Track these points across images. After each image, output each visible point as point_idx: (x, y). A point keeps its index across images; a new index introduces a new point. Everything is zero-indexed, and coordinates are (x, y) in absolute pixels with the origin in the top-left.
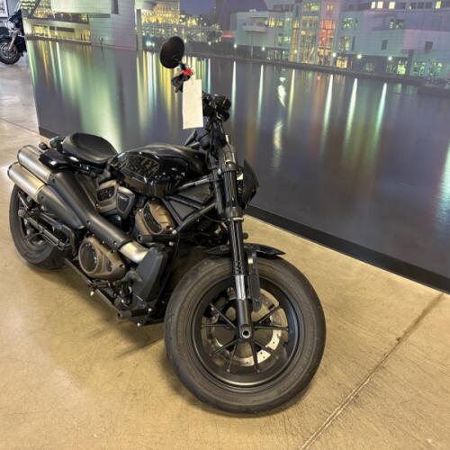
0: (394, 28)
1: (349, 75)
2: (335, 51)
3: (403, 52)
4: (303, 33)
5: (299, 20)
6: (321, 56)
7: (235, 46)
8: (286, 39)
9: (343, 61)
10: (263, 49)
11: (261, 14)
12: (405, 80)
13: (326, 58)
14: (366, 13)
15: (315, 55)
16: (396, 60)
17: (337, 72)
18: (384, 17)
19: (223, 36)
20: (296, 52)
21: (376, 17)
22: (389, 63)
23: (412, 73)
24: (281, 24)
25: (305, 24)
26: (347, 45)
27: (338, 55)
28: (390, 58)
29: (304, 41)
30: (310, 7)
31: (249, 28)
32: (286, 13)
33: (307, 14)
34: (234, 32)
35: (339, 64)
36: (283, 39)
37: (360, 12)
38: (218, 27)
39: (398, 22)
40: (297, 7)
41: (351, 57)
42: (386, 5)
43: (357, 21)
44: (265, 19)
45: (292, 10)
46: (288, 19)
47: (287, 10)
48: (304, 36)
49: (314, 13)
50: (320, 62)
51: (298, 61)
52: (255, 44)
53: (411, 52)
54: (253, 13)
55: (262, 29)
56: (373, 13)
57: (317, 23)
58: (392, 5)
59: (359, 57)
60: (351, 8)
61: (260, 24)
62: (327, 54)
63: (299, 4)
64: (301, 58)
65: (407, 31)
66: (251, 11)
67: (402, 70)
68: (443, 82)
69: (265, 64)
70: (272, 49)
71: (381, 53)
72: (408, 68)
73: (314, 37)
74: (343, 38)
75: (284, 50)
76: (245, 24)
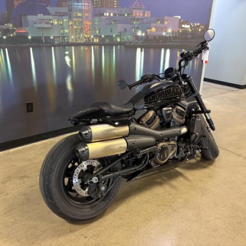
0: (114, 24)
1: (99, 45)
2: (92, 34)
3: (118, 33)
4: (75, 27)
5: (72, 20)
6: (86, 38)
7: (30, 37)
8: (66, 31)
9: (96, 39)
10: (52, 37)
11: (47, 17)
12: (120, 44)
13: (89, 38)
14: (102, 17)
15: (82, 38)
16: (116, 36)
17: (94, 44)
18: (110, 19)
19: (16, 31)
20: (72, 37)
21: (107, 19)
22: (114, 38)
23: (122, 41)
24: (61, 23)
25: (75, 22)
26: (97, 32)
27: (94, 36)
28: (114, 36)
29: (76, 31)
30: (77, 14)
31: (39, 26)
32: (64, 17)
33: (75, 17)
34: (27, 28)
35: (95, 40)
36: (64, 31)
37: (100, 17)
38: (11, 25)
39: (115, 21)
40: (70, 14)
41: (100, 37)
42: (110, 14)
43: (100, 21)
44: (50, 20)
45: (67, 15)
46: (65, 20)
47: (64, 15)
48: (76, 29)
49: (79, 17)
50: (86, 41)
51: (74, 42)
52: (46, 35)
53: (121, 33)
54: (40, 16)
55: (49, 26)
56: (105, 18)
57: (82, 22)
58: (112, 15)
59: (103, 36)
60: (96, 15)
61: (47, 23)
62: (89, 36)
63: (70, 12)
64: (76, 40)
65: (118, 25)
66: (39, 15)
67: (119, 40)
68: (131, 42)
69: (54, 46)
70: (58, 37)
71: (111, 34)
72: (120, 39)
73: (81, 29)
74: (95, 29)
75: (66, 37)
76: (35, 23)
